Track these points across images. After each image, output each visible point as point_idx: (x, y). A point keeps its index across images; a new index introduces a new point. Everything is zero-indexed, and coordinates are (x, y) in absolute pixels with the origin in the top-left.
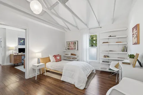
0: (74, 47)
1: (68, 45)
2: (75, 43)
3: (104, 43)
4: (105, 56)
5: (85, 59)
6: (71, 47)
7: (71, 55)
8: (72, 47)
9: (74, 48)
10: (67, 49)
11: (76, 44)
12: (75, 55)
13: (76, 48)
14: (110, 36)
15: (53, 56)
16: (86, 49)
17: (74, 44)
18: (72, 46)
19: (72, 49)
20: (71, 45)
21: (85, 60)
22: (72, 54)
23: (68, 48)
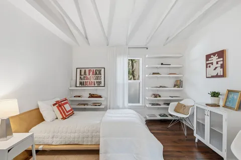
0: (95, 81)
1: (81, 75)
2: (97, 72)
3: (154, 74)
4: (156, 96)
5: (120, 104)
6: (89, 81)
7: (89, 97)
8: (93, 81)
9: (97, 82)
10: (78, 85)
11: (100, 73)
12: (100, 97)
13: (100, 83)
14: (162, 64)
15: (54, 105)
16: (124, 84)
17: (96, 74)
18: (92, 78)
19: (92, 84)
20: (88, 77)
21: (121, 106)
22: (92, 96)
23: (81, 83)
